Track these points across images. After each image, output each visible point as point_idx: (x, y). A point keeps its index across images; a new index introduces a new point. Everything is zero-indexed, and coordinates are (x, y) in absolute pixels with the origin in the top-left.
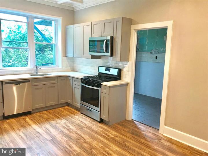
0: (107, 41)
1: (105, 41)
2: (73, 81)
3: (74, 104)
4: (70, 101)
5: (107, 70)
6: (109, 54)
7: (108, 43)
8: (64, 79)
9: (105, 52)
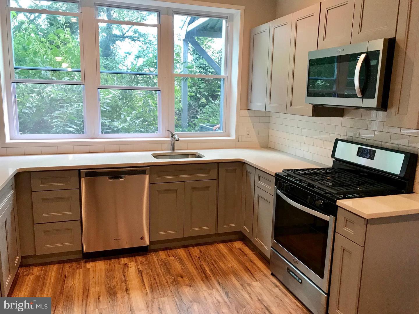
0: (371, 56)
1: (363, 56)
2: (257, 178)
3: (257, 241)
4: (248, 230)
5: (361, 153)
6: (373, 102)
7: (373, 63)
8: (235, 170)
9: (359, 95)
